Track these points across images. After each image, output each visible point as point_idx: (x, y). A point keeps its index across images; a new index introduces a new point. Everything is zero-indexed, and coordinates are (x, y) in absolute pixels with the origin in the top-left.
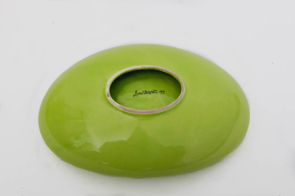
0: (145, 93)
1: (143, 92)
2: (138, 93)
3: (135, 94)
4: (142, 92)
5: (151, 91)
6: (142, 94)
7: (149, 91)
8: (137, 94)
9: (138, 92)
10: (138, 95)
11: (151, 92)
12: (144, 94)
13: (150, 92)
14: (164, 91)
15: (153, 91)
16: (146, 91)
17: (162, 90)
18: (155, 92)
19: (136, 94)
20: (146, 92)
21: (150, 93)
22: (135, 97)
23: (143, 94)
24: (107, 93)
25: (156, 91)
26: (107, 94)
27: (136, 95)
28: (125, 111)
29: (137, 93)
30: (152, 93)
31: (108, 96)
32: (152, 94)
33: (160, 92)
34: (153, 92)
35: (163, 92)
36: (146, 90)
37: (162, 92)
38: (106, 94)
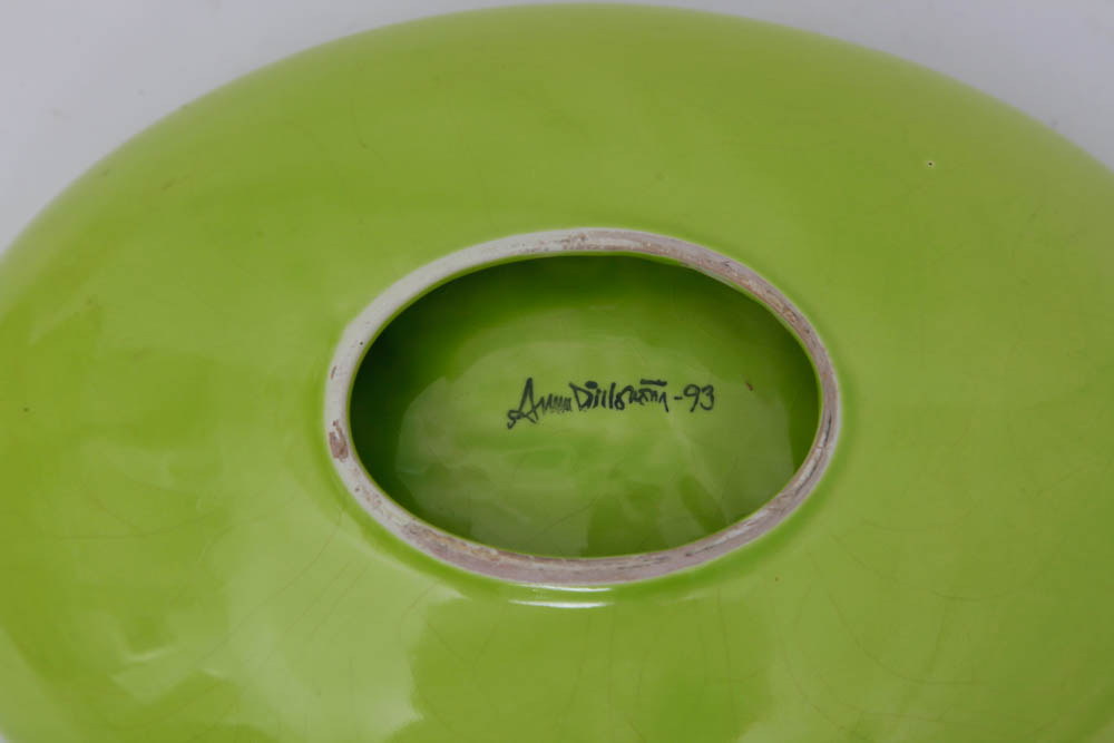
0: (588, 404)
1: (575, 389)
2: (542, 400)
3: (523, 402)
4: (569, 393)
5: (629, 388)
6: (564, 404)
7: (613, 386)
8: (534, 409)
9: (540, 392)
10: (539, 410)
11: (625, 398)
12: (581, 407)
13: (619, 396)
14: (709, 390)
15: (637, 387)
16: (591, 385)
17: (702, 384)
18: (654, 394)
19: (527, 408)
20: (593, 396)
21: (617, 403)
22: (522, 424)
23: (574, 404)
24: (329, 428)
25: (660, 390)
26: (332, 436)
27: (526, 416)
28: (443, 561)
29: (536, 400)
30: (635, 405)
31: (341, 453)
32: (632, 408)
33: (686, 393)
34: (642, 391)
35: (704, 399)
36: (593, 380)
37: (698, 394)
38: (327, 438)
